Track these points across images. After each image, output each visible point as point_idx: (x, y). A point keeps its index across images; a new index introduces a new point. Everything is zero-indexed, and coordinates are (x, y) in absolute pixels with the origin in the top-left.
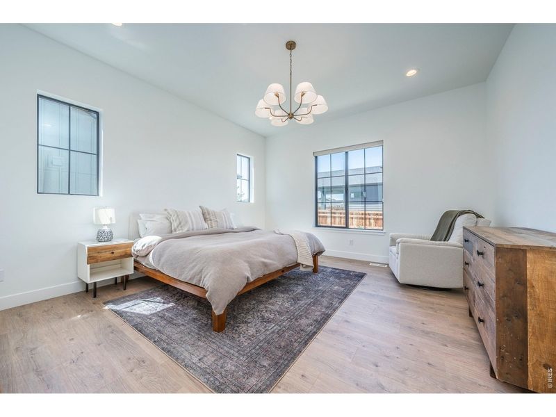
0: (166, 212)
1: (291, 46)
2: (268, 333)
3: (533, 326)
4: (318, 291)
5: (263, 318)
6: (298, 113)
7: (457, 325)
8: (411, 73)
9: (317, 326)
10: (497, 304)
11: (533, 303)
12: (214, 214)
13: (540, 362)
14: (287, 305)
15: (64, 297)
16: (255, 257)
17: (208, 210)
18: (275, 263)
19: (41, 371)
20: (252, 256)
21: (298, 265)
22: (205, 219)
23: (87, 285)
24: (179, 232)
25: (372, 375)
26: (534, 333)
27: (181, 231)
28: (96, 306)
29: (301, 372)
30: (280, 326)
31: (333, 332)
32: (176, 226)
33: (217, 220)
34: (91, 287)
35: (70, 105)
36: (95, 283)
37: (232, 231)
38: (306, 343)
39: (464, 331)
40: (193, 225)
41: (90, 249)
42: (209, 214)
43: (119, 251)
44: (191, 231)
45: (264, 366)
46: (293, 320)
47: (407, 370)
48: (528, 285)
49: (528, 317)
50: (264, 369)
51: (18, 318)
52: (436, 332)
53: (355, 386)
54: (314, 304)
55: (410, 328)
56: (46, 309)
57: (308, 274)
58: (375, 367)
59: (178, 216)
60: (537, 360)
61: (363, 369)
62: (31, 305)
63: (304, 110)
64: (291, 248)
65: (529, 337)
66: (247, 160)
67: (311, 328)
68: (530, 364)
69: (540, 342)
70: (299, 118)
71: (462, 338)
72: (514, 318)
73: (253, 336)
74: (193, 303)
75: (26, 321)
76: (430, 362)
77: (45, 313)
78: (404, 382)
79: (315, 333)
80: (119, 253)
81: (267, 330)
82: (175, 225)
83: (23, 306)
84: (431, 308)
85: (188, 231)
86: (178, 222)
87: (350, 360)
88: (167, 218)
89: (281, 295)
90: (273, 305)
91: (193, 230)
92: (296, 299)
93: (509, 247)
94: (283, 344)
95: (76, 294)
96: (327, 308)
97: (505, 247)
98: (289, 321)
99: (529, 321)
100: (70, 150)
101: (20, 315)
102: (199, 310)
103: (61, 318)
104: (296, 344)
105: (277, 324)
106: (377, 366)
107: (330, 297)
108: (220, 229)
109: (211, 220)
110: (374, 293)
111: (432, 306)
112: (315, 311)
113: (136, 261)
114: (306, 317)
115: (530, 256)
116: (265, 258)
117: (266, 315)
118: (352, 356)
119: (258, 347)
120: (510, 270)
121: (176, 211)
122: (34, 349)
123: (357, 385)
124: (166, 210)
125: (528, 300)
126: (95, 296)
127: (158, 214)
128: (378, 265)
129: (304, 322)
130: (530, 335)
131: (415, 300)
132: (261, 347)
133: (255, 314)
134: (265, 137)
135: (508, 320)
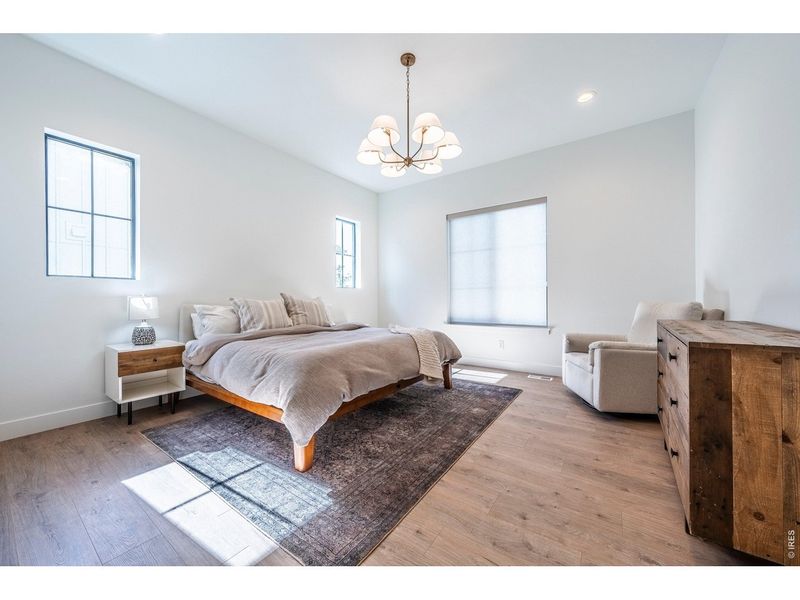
0: (232, 302)
1: (408, 59)
2: (373, 473)
3: (740, 460)
4: (449, 414)
5: (367, 452)
6: (418, 157)
7: (644, 462)
8: (585, 97)
9: (445, 463)
10: (690, 429)
11: (741, 426)
12: (302, 305)
13: (750, 510)
14: (403, 433)
15: (87, 424)
16: (355, 365)
17: (292, 300)
18: (385, 373)
19: (50, 525)
20: (351, 364)
21: (421, 377)
22: (289, 312)
23: (119, 406)
24: (250, 331)
25: (516, 531)
26: (740, 470)
27: (252, 330)
28: (131, 436)
29: (417, 527)
30: (391, 463)
31: (466, 471)
32: (246, 322)
33: (306, 313)
34: (124, 410)
35: (92, 149)
36: (130, 404)
37: (327, 328)
38: (426, 487)
39: (654, 471)
40: (270, 321)
41: (121, 356)
42: (294, 305)
43: (164, 358)
44: (268, 330)
45: (364, 519)
46: (410, 456)
47: (567, 524)
48: (733, 401)
49: (734, 446)
50: (363, 522)
51: (21, 453)
52: (615, 471)
53: (491, 545)
54: (443, 432)
55: (578, 466)
56: (60, 440)
57: (438, 391)
58: (521, 521)
59: (248, 308)
60: (745, 508)
61: (504, 523)
62: (39, 435)
63: (428, 154)
64: (410, 353)
65: (734, 475)
66: (351, 226)
67: (435, 466)
68: (736, 512)
69: (749, 481)
70: (421, 165)
71: (651, 479)
72: (714, 447)
73: (351, 476)
74: (269, 432)
75: (31, 457)
76: (602, 513)
77: (58, 447)
78: (561, 541)
79: (441, 472)
80: (164, 361)
81: (372, 469)
82: (244, 320)
83: (28, 437)
84: (611, 438)
85: (263, 329)
86: (249, 317)
87: (487, 511)
88: (233, 311)
89: (395, 420)
90: (383, 435)
91: (271, 327)
92: (417, 426)
93: (708, 346)
94: (393, 488)
95: (103, 419)
96: (461, 438)
97: (702, 346)
98: (405, 457)
99: (734, 450)
100: (93, 214)
101: (24, 449)
102: (278, 440)
103: (82, 452)
104: (412, 489)
105: (387, 461)
106: (525, 519)
107: (466, 423)
108: (310, 327)
109: (297, 314)
110: (531, 417)
111: (611, 435)
112: (443, 442)
113: (188, 373)
114: (430, 452)
115: (735, 359)
116: (371, 367)
117: (373, 448)
118: (491, 505)
119: (357, 492)
120: (708, 379)
121: (246, 302)
122: (41, 495)
123: (494, 544)
124: (232, 299)
125: (734, 422)
126: (130, 423)
127: (220, 305)
128: (539, 378)
129: (425, 457)
130: (735, 471)
131: (589, 427)
132: (361, 492)
133: (357, 446)
134: (378, 195)
135: (706, 451)
